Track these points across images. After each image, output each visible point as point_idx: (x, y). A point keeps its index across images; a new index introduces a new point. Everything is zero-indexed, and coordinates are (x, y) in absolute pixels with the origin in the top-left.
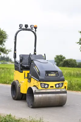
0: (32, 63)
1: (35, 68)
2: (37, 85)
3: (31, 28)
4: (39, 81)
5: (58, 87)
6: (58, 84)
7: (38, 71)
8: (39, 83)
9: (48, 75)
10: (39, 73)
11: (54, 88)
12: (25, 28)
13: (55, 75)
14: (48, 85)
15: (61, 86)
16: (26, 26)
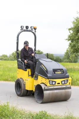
0: (37, 62)
1: (42, 67)
2: (45, 83)
3: (31, 29)
4: (48, 79)
5: (64, 84)
6: (64, 81)
7: (45, 69)
8: (48, 80)
9: (55, 73)
10: (47, 71)
11: (61, 84)
12: (26, 29)
13: (61, 73)
14: (55, 82)
15: (66, 82)
16: (27, 27)
